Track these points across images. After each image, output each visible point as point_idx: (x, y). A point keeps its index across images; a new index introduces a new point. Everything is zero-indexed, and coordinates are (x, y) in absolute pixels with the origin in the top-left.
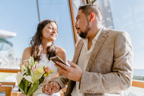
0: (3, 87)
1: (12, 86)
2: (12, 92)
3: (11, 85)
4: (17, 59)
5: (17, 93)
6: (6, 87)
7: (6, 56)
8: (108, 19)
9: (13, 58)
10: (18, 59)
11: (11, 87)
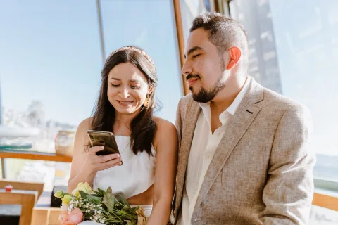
0: (14, 194)
1: (36, 193)
2: (35, 208)
3: (34, 190)
4: (48, 124)
5: (46, 211)
6: (23, 195)
7: (24, 116)
8: (264, 35)
9: (39, 122)
10: (52, 125)
11: (34, 196)
